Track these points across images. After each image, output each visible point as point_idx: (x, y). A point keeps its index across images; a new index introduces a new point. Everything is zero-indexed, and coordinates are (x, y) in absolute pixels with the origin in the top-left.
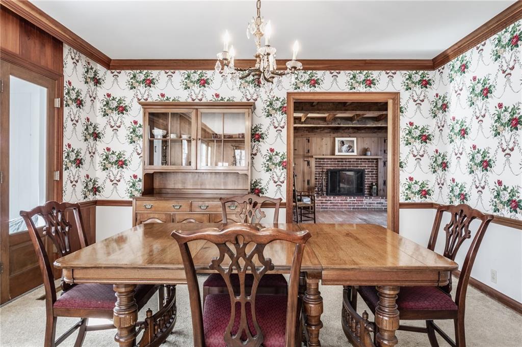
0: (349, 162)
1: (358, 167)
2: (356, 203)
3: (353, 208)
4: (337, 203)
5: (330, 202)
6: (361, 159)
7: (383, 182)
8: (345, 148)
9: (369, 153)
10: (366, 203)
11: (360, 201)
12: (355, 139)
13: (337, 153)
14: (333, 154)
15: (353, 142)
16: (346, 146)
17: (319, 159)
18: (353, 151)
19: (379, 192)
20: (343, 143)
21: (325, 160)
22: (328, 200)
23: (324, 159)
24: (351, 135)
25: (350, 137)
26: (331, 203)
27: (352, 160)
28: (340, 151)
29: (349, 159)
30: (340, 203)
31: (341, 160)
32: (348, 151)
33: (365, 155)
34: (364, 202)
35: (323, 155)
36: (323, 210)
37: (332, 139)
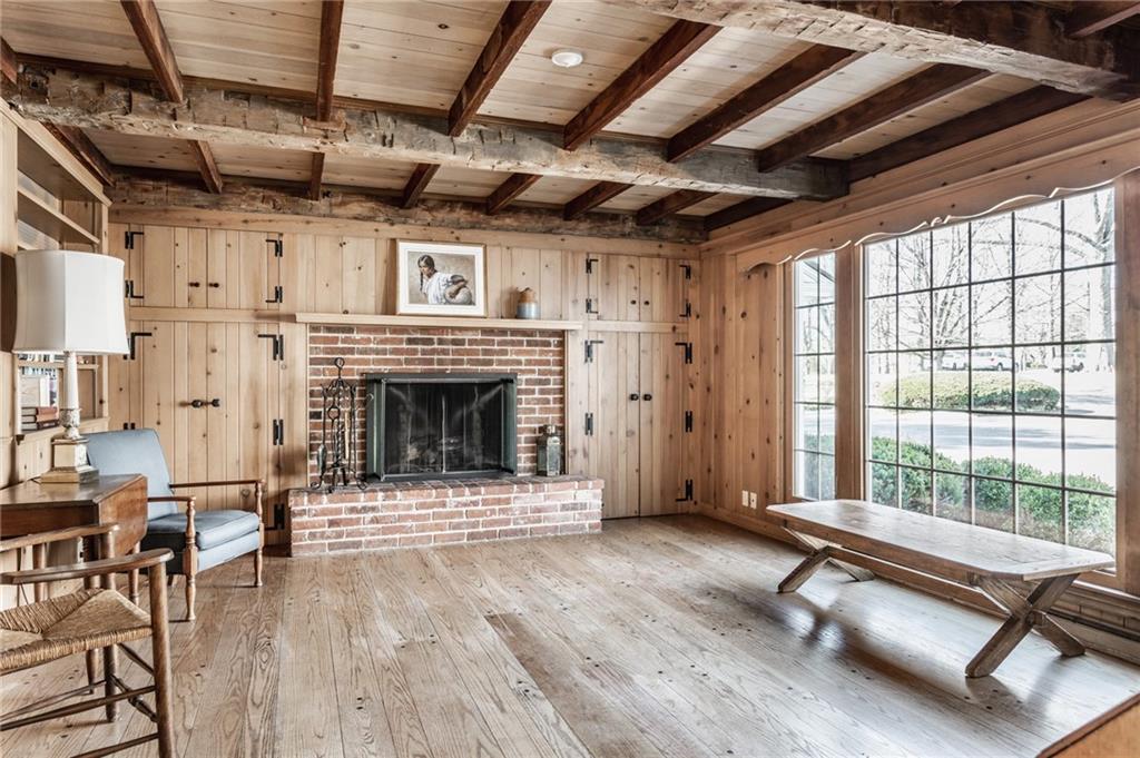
0: (455, 342)
1: (490, 363)
2: (482, 514)
3: (471, 536)
4: (400, 518)
5: (371, 515)
6: (503, 332)
7: (583, 423)
8: (437, 284)
9: (531, 309)
10: (524, 511)
11: (499, 501)
12: (477, 252)
13: (404, 305)
14: (389, 307)
15: (470, 260)
16: (442, 277)
17: (329, 328)
18: (470, 301)
19: (569, 462)
20: (429, 264)
21: (356, 336)
22: (365, 510)
23: (349, 329)
24: (466, 234)
25: (458, 241)
26: (375, 520)
27: (467, 336)
28: (418, 297)
29: (454, 329)
30: (414, 518)
31: (425, 334)
32: (450, 299)
33: (519, 315)
34: (515, 505)
35: (346, 312)
36: (340, 552)
37: (384, 247)
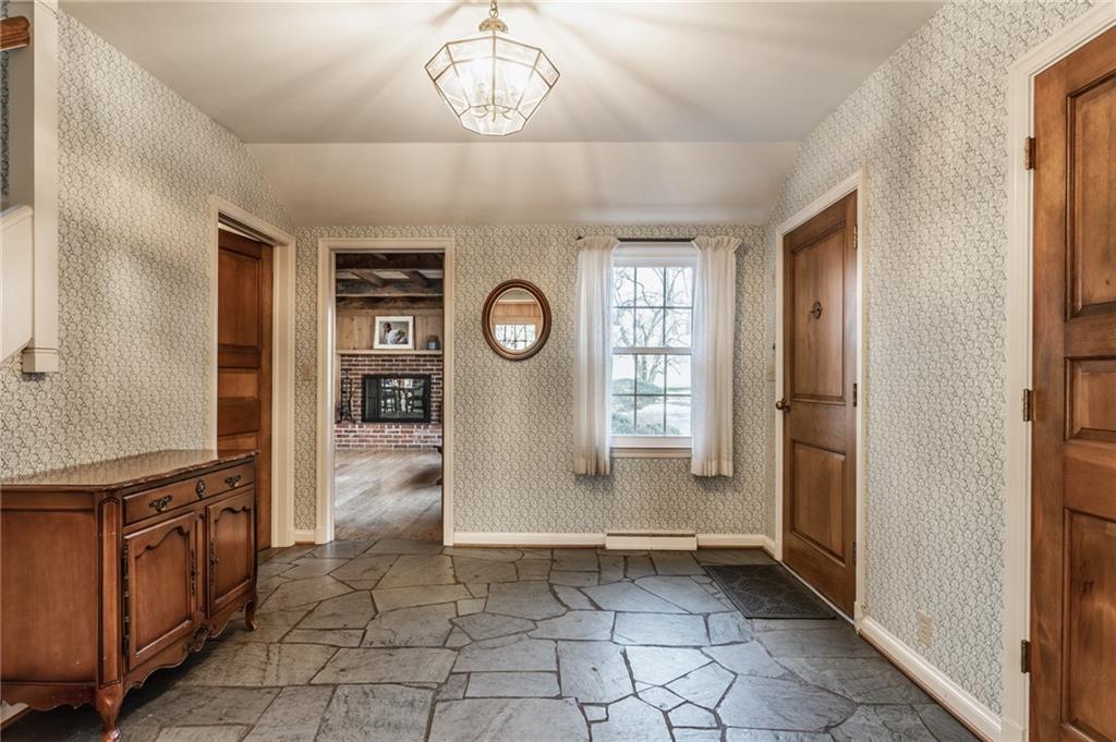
0: (402, 361)
1: (419, 370)
2: (400, 437)
3: (396, 446)
4: (367, 436)
5: (353, 434)
6: (425, 356)
8: (391, 335)
9: (432, 346)
10: (420, 437)
11: (408, 432)
12: (410, 319)
13: (377, 345)
14: (371, 346)
15: (406, 324)
16: (394, 331)
17: (349, 355)
18: (406, 342)
20: (388, 326)
21: (360, 359)
22: (351, 432)
23: (357, 356)
24: (405, 312)
25: (402, 315)
26: (355, 436)
27: (408, 358)
28: (383, 341)
29: (402, 355)
30: (372, 436)
32: (397, 342)
33: (429, 348)
34: (415, 434)
35: (354, 349)
37: (370, 320)
